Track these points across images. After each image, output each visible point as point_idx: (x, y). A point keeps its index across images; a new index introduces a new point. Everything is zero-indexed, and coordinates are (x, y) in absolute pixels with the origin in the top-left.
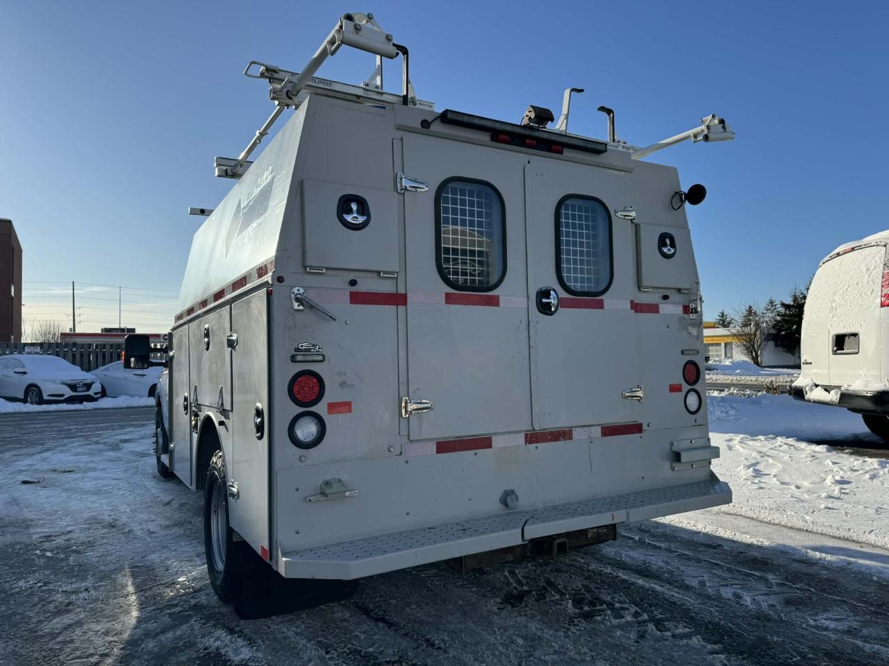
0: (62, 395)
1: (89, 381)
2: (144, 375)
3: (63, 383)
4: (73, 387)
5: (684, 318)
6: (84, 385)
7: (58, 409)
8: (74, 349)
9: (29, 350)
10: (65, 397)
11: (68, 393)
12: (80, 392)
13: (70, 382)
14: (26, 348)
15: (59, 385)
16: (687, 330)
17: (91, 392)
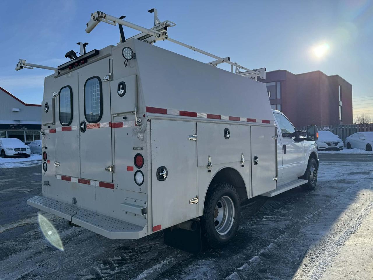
0: (325, 147)
1: (337, 142)
2: (364, 139)
3: (325, 143)
4: (329, 144)
5: (136, 129)
6: (334, 143)
7: (322, 153)
8: (343, 128)
9: (325, 129)
10: (326, 148)
11: (327, 146)
12: (332, 146)
13: (328, 142)
14: (324, 128)
15: (324, 143)
16: (137, 135)
17: (338, 146)
